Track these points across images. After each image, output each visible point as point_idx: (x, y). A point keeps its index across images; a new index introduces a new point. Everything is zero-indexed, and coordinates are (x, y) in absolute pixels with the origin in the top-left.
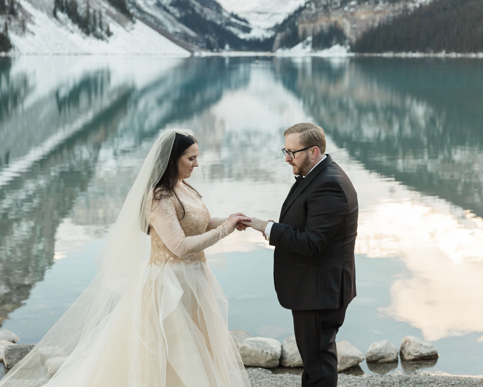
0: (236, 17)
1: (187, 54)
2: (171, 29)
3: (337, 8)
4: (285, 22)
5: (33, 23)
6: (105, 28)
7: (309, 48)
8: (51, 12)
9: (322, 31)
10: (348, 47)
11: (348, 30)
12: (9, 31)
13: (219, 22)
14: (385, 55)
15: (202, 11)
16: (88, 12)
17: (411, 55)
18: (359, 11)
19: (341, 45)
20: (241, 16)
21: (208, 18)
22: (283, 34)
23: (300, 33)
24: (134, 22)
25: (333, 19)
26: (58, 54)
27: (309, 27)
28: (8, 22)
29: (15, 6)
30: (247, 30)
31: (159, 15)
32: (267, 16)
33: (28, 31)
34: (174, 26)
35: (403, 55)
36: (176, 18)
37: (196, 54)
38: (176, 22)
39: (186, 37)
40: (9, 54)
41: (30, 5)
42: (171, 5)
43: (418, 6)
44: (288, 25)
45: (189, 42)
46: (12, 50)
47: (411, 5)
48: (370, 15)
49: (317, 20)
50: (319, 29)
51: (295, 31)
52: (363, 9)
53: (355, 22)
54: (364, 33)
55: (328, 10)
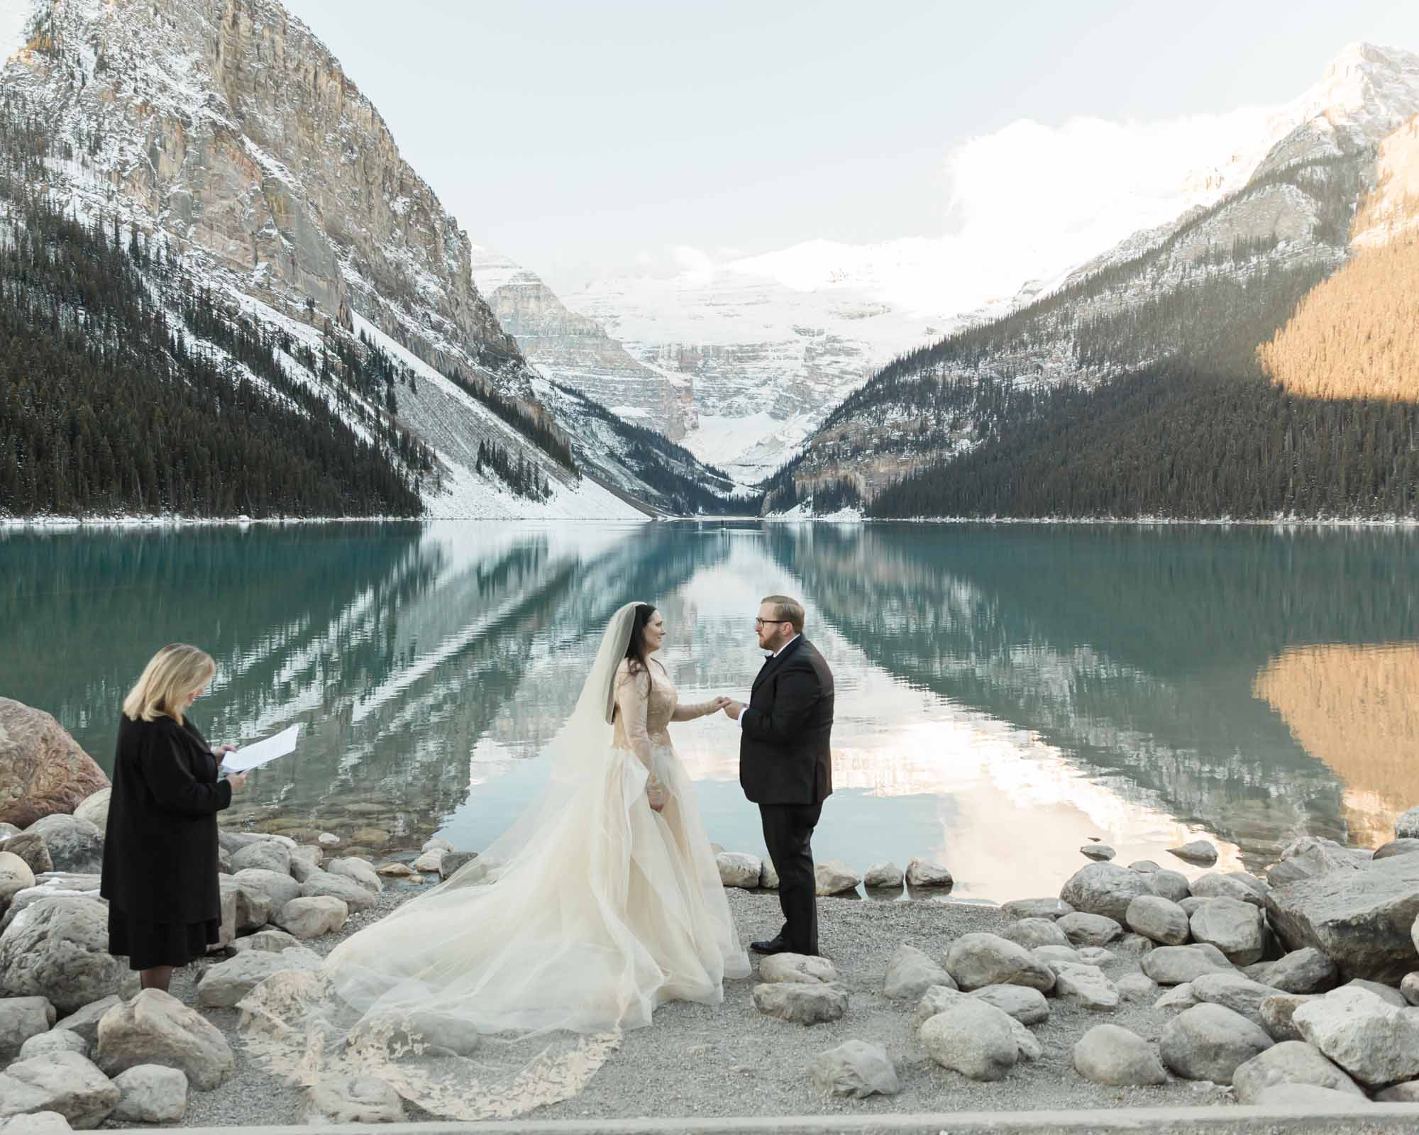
0: (712, 470)
1: (649, 519)
2: (627, 486)
3: (847, 459)
4: (777, 476)
5: (451, 480)
6: (542, 485)
7: (809, 511)
8: (474, 465)
9: (827, 487)
10: (863, 510)
11: (862, 488)
12: (420, 490)
13: (690, 478)
14: (913, 520)
15: (667, 463)
16: (520, 465)
17: (948, 520)
18: (877, 462)
19: (852, 508)
20: (720, 469)
21: (675, 472)
22: (775, 492)
23: (798, 490)
24: (580, 478)
25: (842, 472)
26: (480, 519)
27: (810, 484)
28: (420, 477)
29: (429, 458)
30: (728, 487)
31: (612, 468)
32: (753, 469)
33: (445, 490)
34: (631, 482)
35: (938, 520)
36: (633, 472)
37: (660, 519)
38: (633, 478)
39: (647, 497)
40: (420, 519)
41: (447, 457)
42: (627, 456)
43: (957, 455)
44: (781, 480)
45: (650, 503)
46: (423, 514)
47: (947, 454)
48: (891, 467)
49: (820, 474)
50: (823, 486)
51: (791, 488)
52: (882, 460)
53: (871, 477)
54: (884, 491)
55: (835, 461)
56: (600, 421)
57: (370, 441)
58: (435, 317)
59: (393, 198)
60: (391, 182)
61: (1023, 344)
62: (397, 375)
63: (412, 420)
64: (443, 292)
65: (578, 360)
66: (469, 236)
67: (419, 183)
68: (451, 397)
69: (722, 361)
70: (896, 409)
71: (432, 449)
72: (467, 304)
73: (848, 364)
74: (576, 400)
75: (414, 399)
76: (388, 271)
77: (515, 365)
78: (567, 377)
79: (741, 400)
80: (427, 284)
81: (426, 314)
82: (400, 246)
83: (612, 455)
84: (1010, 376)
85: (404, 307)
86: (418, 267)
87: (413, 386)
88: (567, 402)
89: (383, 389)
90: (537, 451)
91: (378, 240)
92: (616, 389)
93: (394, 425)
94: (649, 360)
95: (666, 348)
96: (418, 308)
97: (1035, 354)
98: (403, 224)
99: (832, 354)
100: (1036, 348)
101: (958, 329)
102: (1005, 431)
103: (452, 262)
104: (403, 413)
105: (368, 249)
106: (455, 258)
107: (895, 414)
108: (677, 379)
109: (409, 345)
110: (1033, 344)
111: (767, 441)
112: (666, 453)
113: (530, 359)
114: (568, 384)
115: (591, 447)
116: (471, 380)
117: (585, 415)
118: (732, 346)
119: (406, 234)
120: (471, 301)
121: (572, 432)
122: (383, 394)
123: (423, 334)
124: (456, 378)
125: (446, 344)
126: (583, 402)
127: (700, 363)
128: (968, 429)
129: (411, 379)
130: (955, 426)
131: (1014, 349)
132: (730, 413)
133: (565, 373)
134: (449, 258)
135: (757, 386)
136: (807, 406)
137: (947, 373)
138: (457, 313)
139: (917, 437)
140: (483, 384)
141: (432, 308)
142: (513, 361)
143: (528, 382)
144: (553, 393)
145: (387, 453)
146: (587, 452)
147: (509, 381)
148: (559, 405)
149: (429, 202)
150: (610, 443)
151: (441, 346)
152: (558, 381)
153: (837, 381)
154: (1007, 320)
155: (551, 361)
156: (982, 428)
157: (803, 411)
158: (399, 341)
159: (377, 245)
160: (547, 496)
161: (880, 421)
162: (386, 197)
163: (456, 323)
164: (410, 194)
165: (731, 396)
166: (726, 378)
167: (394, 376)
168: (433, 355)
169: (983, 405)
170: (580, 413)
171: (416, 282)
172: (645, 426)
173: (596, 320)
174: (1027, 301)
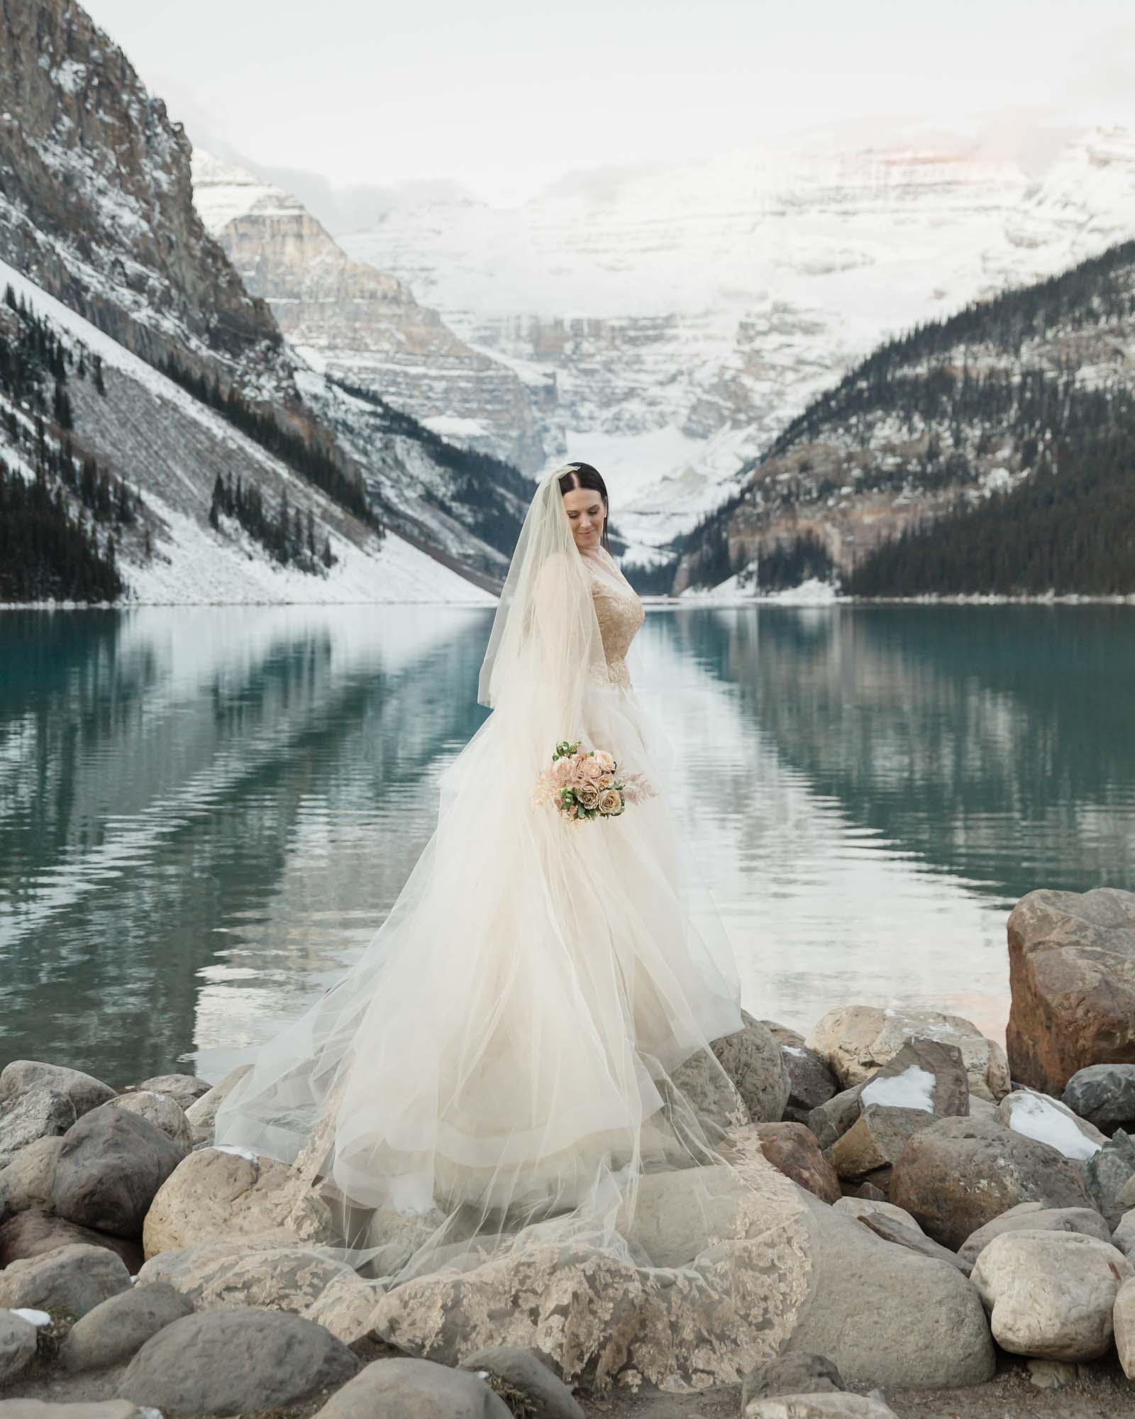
2: (454, 549)
3: (811, 502)
4: (698, 530)
5: (169, 539)
6: (320, 547)
7: (751, 587)
8: (206, 515)
9: (779, 549)
10: (838, 584)
11: (835, 548)
12: (117, 557)
14: (920, 600)
16: (284, 514)
17: (977, 599)
18: (859, 506)
19: (822, 579)
22: (696, 557)
23: (733, 554)
24: (382, 535)
25: (802, 524)
26: (220, 604)
27: (753, 543)
28: (115, 536)
29: (131, 504)
31: (429, 519)
32: (657, 520)
33: (158, 556)
34: (461, 542)
35: (961, 599)
36: (463, 523)
38: (466, 534)
39: (488, 565)
40: (118, 605)
41: (160, 502)
42: (454, 498)
43: (987, 494)
44: (705, 536)
45: (492, 575)
46: (123, 597)
47: (972, 494)
48: (882, 516)
49: (769, 525)
50: (772, 546)
51: (722, 549)
52: (868, 504)
53: (850, 530)
54: (871, 554)
55: (792, 506)
56: (410, 441)
57: (29, 474)
58: (133, 267)
59: (56, 64)
60: (52, 35)
61: (1093, 316)
62: (71, 363)
63: (98, 440)
64: (145, 226)
65: (369, 341)
66: (187, 132)
67: (102, 41)
68: (165, 403)
69: (602, 344)
70: (890, 421)
71: (134, 488)
72: (187, 246)
73: (809, 348)
74: (368, 407)
75: (101, 405)
76: (51, 187)
77: (268, 349)
78: (350, 369)
79: (634, 407)
80: (118, 211)
81: (117, 263)
82: (69, 145)
83: (429, 497)
84: (1071, 367)
85: (78, 248)
86: (101, 182)
87: (98, 383)
88: (355, 409)
89: (49, 388)
90: (310, 490)
91: (29, 135)
92: (431, 389)
93: (69, 448)
94: (484, 341)
95: (513, 323)
96: (102, 252)
97: (1112, 331)
98: (74, 108)
99: (782, 332)
100: (1114, 321)
101: (984, 291)
102: (1064, 455)
103: (160, 175)
104: (83, 428)
105: (15, 150)
106: (166, 168)
107: (888, 430)
108: (532, 374)
109: (88, 314)
110: (1109, 314)
111: (680, 473)
112: (517, 493)
113: (290, 338)
114: (353, 380)
115: (396, 483)
116: (197, 373)
117: (384, 432)
118: (619, 318)
119: (79, 123)
120: (193, 241)
121: (363, 460)
122: (48, 396)
123: (112, 296)
124: (173, 371)
125: (150, 312)
126: (380, 410)
127: (568, 347)
128: (1005, 453)
129: (95, 369)
130: (985, 447)
131: (1078, 323)
132: (618, 428)
133: (348, 362)
134: (157, 167)
135: (661, 384)
136: (742, 417)
137: (970, 362)
138: (170, 260)
139: (924, 467)
140: (218, 380)
141: (128, 252)
142: (265, 343)
143: (291, 376)
144: (330, 395)
145: (58, 495)
146: (389, 493)
147: (259, 375)
148: (340, 415)
149: (119, 73)
150: (424, 477)
151: (143, 315)
152: (337, 375)
153: (790, 376)
154: (1068, 275)
155: (323, 342)
156: (1028, 452)
157: (736, 425)
158: (72, 307)
159: (31, 142)
160: (328, 565)
161: (864, 441)
162: (44, 61)
163: (168, 277)
164: (86, 58)
165: (619, 401)
166: (611, 371)
167: (67, 367)
168: (130, 332)
169: (1028, 413)
170: (377, 429)
171: (100, 207)
172: (482, 450)
173: (398, 274)
174: (1097, 246)
